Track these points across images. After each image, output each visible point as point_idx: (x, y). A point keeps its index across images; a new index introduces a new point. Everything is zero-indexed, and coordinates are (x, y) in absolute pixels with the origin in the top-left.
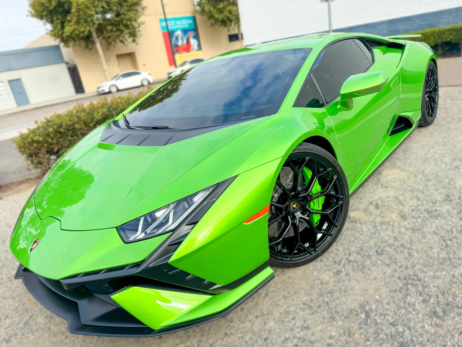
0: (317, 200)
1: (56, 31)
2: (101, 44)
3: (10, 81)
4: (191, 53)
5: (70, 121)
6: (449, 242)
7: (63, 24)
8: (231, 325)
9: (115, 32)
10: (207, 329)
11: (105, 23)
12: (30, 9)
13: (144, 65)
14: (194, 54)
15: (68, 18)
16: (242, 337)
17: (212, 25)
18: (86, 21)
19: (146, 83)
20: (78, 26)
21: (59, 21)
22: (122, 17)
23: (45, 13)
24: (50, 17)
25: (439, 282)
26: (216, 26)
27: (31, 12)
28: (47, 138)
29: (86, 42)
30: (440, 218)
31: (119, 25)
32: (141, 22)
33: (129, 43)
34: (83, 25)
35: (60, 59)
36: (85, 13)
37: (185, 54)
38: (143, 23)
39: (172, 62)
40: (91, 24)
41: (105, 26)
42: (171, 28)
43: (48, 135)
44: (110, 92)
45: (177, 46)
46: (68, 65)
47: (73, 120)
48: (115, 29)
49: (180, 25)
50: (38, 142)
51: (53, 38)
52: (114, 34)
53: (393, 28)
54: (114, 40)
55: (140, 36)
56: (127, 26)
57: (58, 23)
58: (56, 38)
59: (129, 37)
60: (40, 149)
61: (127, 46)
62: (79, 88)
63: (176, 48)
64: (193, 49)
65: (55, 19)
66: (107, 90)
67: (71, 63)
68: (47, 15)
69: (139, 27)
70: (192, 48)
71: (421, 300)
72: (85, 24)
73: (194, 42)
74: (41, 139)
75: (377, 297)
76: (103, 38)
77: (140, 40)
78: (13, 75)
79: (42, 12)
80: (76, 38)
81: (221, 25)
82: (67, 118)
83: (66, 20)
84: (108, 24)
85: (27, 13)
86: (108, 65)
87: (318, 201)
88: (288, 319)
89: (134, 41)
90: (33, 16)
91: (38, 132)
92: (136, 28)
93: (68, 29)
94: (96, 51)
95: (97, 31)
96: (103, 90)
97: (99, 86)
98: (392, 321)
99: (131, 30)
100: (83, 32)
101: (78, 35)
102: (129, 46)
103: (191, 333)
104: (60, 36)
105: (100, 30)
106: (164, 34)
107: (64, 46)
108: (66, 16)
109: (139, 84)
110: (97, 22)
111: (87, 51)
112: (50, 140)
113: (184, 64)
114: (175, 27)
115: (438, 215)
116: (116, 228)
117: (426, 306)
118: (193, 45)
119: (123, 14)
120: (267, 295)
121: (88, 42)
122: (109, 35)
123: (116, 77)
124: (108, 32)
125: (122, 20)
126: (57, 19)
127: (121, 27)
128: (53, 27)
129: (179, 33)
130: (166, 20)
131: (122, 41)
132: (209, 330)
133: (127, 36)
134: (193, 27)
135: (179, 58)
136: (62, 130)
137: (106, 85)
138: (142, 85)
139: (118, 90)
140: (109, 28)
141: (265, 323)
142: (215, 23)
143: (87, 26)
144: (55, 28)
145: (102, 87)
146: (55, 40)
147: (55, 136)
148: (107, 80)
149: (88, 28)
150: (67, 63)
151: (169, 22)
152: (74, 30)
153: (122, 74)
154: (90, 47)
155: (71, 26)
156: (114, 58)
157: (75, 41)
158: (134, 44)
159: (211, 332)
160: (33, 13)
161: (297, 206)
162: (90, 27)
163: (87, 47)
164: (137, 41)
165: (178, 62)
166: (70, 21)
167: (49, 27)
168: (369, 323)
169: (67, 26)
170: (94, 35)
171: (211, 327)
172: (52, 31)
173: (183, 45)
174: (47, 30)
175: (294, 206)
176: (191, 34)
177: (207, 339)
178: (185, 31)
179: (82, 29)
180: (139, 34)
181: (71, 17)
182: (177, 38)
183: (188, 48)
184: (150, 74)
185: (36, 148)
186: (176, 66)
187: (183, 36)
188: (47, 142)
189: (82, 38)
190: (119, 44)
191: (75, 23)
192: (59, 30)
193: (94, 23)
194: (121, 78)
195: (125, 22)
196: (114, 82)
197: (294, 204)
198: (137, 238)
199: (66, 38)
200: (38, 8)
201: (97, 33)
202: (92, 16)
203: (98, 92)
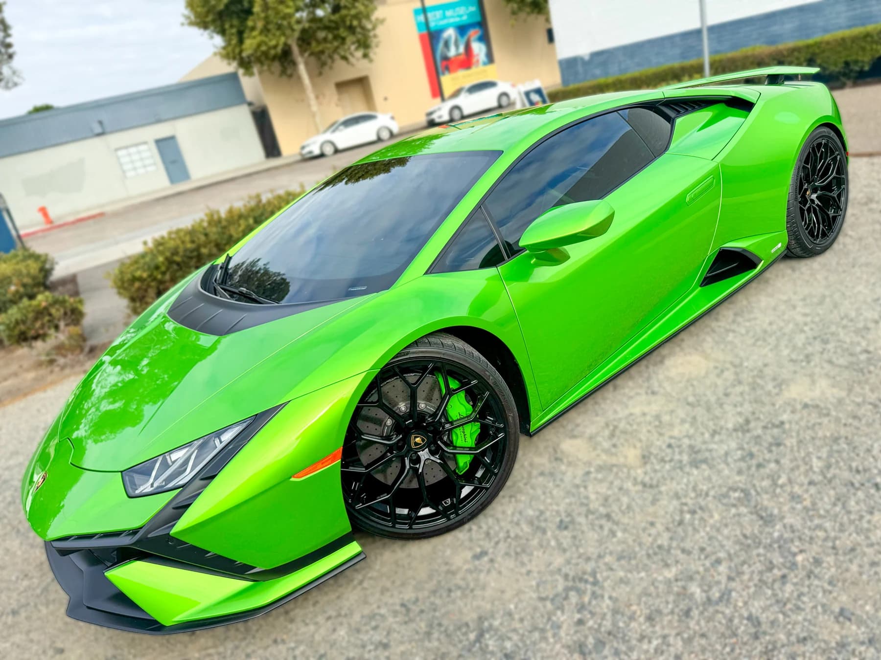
0: (462, 430)
1: (230, 49)
2: (307, 64)
3: (158, 142)
4: (474, 70)
5: (193, 242)
6: (688, 517)
7: (240, 34)
8: (290, 626)
9: (331, 42)
10: (254, 628)
11: (314, 26)
12: (187, 12)
13: (386, 99)
14: (478, 73)
15: (250, 23)
16: (293, 649)
17: (514, 13)
18: (279, 27)
19: (385, 135)
20: (266, 36)
21: (234, 30)
22: (344, 12)
23: (210, 18)
24: (218, 23)
25: (622, 591)
26: (522, 15)
27: (187, 18)
28: (155, 273)
29: (282, 65)
30: (704, 466)
31: (337, 28)
32: (377, 19)
33: (358, 59)
34: (274, 35)
35: (238, 97)
36: (277, 13)
37: (461, 73)
38: (382, 21)
39: (437, 91)
40: (288, 32)
41: (315, 32)
42: (433, 25)
43: (157, 268)
44: (322, 155)
45: (446, 58)
46: (252, 108)
47: (199, 239)
48: (330, 36)
49: (452, 17)
50: (140, 279)
51: (225, 62)
52: (329, 45)
53: (858, 12)
54: (331, 57)
55: (377, 46)
56: (351, 29)
57: (232, 34)
58: (231, 61)
59: (357, 49)
60: (146, 290)
61: (353, 65)
62: (271, 148)
63: (445, 63)
64: (478, 61)
65: (227, 26)
66: (317, 152)
67: (257, 104)
68: (214, 21)
69: (374, 28)
70: (474, 60)
71: (575, 620)
72: (278, 33)
73: (479, 49)
74: (145, 275)
75: (512, 607)
76: (312, 54)
77: (377, 53)
78: (162, 130)
79: (207, 16)
80: (263, 58)
81: (532, 12)
82: (187, 239)
83: (246, 27)
84: (319, 28)
85: (183, 20)
86: (320, 104)
87: (464, 432)
88: (368, 628)
89: (365, 56)
90: (191, 24)
91: (142, 261)
92: (369, 31)
93: (250, 44)
94: (299, 78)
95: (300, 43)
96: (310, 152)
97: (305, 143)
98: (508, 651)
99: (360, 36)
100: (275, 47)
101: (265, 54)
102: (358, 66)
103: (232, 632)
104: (238, 57)
105: (306, 39)
106: (422, 37)
107: (246, 74)
108: (246, 19)
109: (374, 138)
110: (298, 27)
111: (284, 78)
112: (159, 277)
113: (456, 94)
114: (443, 23)
115: (705, 461)
116: (121, 472)
117: (576, 632)
118: (478, 55)
119: (346, 7)
120: (361, 582)
121: (286, 64)
122: (320, 48)
123: (333, 127)
124: (318, 42)
125: (343, 19)
126: (232, 26)
127: (343, 32)
128: (225, 41)
129: (450, 33)
130: (424, 10)
131: (344, 58)
132: (257, 631)
133: (353, 47)
134: (478, 19)
135: (449, 82)
136: (177, 259)
137: (314, 143)
138: (379, 140)
139: (337, 151)
140: (321, 34)
141: (334, 630)
142: (520, 9)
143: (280, 36)
144: (228, 43)
145: (308, 145)
146: (229, 64)
147: (168, 269)
148: (318, 132)
149: (283, 40)
150: (250, 104)
151: (430, 15)
152: (259, 45)
153: (343, 119)
154: (289, 72)
155: (254, 37)
156: (331, 91)
157: (262, 63)
158: (365, 61)
159: (258, 635)
160: (193, 17)
161: (423, 440)
162: (287, 37)
163: (283, 72)
164: (371, 55)
165: (448, 90)
166: (253, 29)
167: (219, 40)
168: (474, 649)
169: (248, 37)
170: (295, 49)
171: (261, 626)
172: (224, 48)
173: (458, 55)
174: (215, 46)
175: (418, 440)
176: (474, 33)
177: (247, 646)
178: (462, 29)
179: (273, 43)
180: (374, 42)
181: (254, 21)
182: (447, 44)
183: (467, 61)
184: (393, 118)
185: (139, 289)
186: (443, 100)
187: (459, 38)
188: (155, 279)
189: (274, 58)
190: (339, 63)
191: (261, 33)
192: (236, 46)
193: (293, 30)
194: (342, 127)
195: (348, 23)
196: (328, 136)
197: (416, 437)
198: (144, 491)
199: (247, 60)
200: (199, 10)
201: (300, 46)
202: (290, 16)
203: (301, 155)
